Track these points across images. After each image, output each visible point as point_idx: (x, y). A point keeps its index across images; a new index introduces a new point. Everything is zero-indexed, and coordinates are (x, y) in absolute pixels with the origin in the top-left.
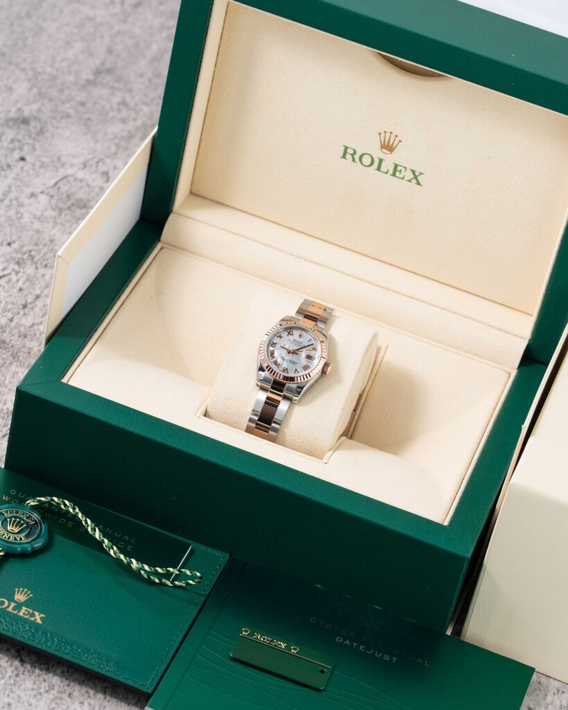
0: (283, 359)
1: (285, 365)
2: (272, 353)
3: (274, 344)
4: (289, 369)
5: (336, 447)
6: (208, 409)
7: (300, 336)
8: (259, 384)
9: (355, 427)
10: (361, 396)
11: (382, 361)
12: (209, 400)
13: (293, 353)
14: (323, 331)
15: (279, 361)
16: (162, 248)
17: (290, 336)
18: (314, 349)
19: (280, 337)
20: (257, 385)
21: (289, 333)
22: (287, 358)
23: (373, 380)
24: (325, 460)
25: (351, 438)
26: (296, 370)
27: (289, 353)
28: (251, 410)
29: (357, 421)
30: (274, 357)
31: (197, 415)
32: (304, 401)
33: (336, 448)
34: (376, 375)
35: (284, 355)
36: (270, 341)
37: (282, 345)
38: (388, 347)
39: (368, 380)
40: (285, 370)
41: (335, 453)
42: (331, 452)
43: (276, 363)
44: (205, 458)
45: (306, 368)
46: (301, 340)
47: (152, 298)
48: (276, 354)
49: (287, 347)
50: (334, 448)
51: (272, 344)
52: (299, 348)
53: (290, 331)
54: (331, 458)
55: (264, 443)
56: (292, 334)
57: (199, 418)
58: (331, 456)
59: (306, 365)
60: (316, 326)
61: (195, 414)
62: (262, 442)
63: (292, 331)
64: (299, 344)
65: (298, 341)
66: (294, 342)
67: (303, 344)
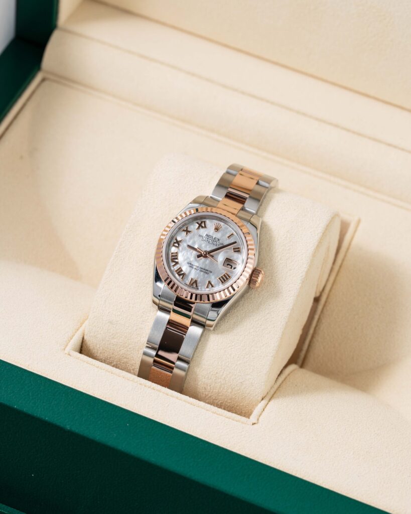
0: (191, 266)
1: (193, 275)
2: (175, 258)
3: (178, 242)
4: (199, 280)
5: (272, 392)
6: (85, 338)
7: (217, 229)
8: (157, 301)
9: (309, 346)
10: (317, 300)
11: (350, 244)
12: (87, 323)
13: (205, 257)
14: (252, 220)
15: (185, 269)
16: (43, 80)
17: (202, 231)
18: (238, 250)
19: (187, 231)
20: (154, 302)
21: (200, 225)
22: (196, 264)
23: (337, 275)
24: (253, 418)
25: (302, 366)
26: (210, 282)
27: (199, 256)
28: (146, 340)
29: (313, 337)
30: (177, 263)
31: (66, 351)
32: (224, 326)
33: (271, 395)
34: (340, 267)
35: (192, 259)
36: (172, 238)
37: (190, 244)
38: (359, 222)
39: (329, 275)
40: (194, 283)
41: (270, 403)
42: (264, 402)
43: (180, 272)
44: (68, 427)
45: (224, 279)
46: (218, 235)
47: (22, 157)
48: (180, 258)
49: (196, 247)
50: (269, 396)
51: (174, 243)
52: (215, 247)
53: (202, 222)
54: (264, 414)
55: (163, 393)
56: (205, 227)
57: (69, 355)
58: (264, 410)
59: (224, 275)
60: (241, 212)
61: (63, 348)
62: (161, 392)
63: (205, 222)
64: (216, 243)
65: (214, 238)
66: (208, 239)
67: (220, 241)
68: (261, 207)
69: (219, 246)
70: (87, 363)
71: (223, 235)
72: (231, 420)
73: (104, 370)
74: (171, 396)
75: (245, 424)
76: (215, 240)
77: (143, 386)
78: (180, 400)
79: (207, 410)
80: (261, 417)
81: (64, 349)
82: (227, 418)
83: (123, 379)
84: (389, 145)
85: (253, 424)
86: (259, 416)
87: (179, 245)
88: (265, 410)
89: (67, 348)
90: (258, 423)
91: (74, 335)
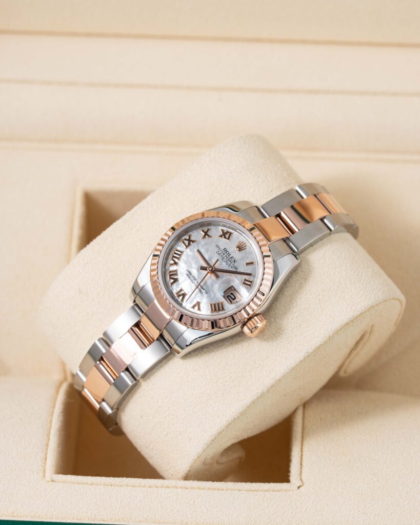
1: (185, 286)
2: (177, 256)
3: (190, 241)
7: (239, 249)
18: (248, 284)
19: (207, 235)
24: (295, 481)
26: (198, 303)
45: (216, 308)
46: (237, 256)
48: (182, 260)
51: (186, 240)
52: (226, 268)
53: (227, 232)
54: (304, 469)
57: (53, 481)
58: (301, 465)
59: (218, 304)
60: (282, 242)
61: (42, 475)
63: (231, 233)
64: (230, 263)
65: (231, 256)
66: (224, 254)
67: (236, 264)
68: (311, 248)
69: (231, 269)
70: (77, 483)
71: (242, 259)
72: (272, 492)
74: (192, 488)
75: (290, 491)
76: (232, 260)
77: (155, 488)
78: (203, 489)
79: (240, 490)
80: (303, 474)
81: (44, 476)
82: (265, 491)
83: (129, 488)
85: (298, 488)
86: (301, 475)
87: (189, 244)
88: (303, 464)
89: (46, 473)
90: (303, 484)
91: (47, 453)
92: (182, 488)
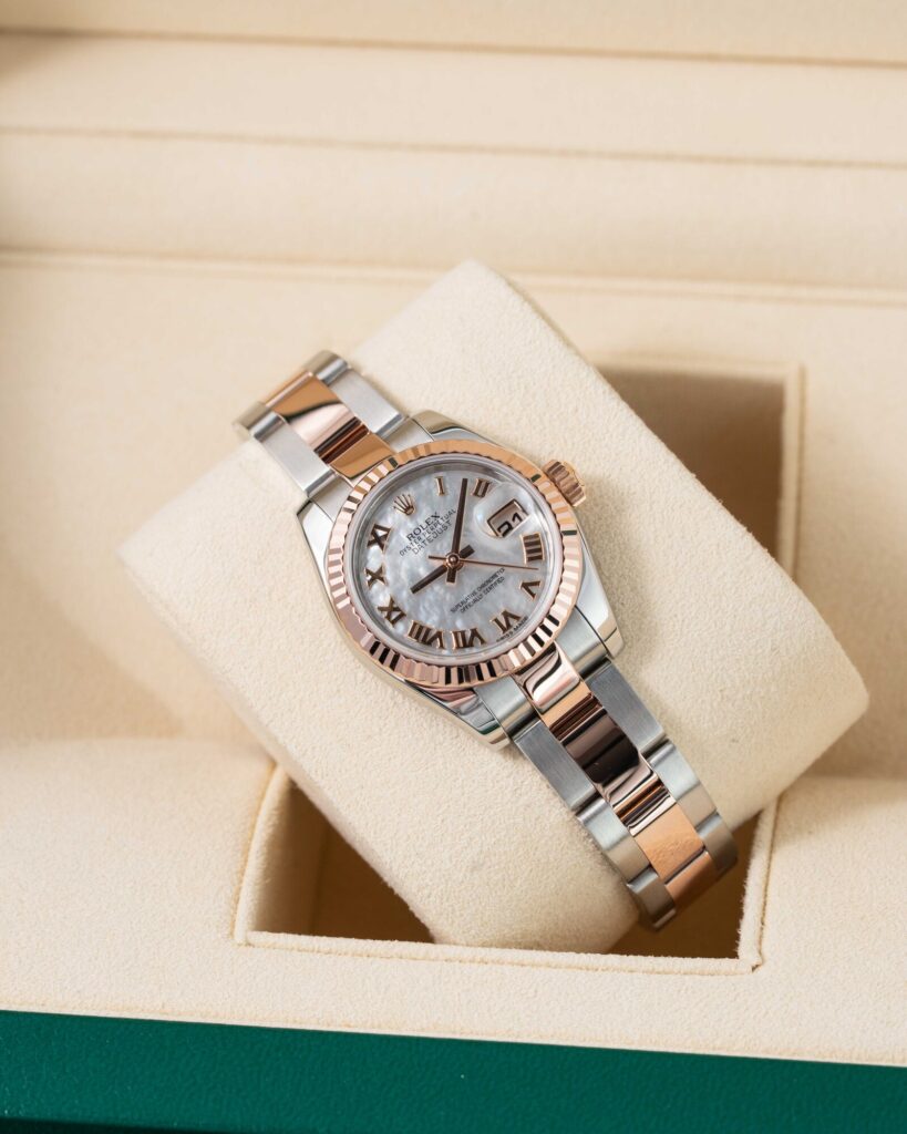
0: (463, 607)
3: (391, 609)
7: (409, 509)
21: (378, 541)
22: (465, 594)
27: (451, 579)
36: (374, 615)
37: (409, 584)
51: (388, 617)
52: (450, 533)
53: (374, 533)
54: (768, 933)
55: (509, 963)
56: (387, 530)
57: (249, 944)
58: (763, 923)
61: (227, 933)
62: (503, 963)
63: (377, 527)
64: (440, 527)
65: (424, 525)
66: (420, 539)
70: (299, 950)
72: (698, 977)
73: (346, 954)
74: (533, 966)
75: (735, 974)
76: (432, 524)
77: (457, 962)
78: (555, 967)
79: (632, 971)
80: (764, 943)
81: (232, 934)
82: (685, 974)
83: (403, 961)
84: (812, 164)
85: (754, 968)
86: (760, 943)
87: (397, 609)
88: (767, 922)
89: (236, 929)
90: (764, 962)
91: (240, 889)
92: (512, 964)
